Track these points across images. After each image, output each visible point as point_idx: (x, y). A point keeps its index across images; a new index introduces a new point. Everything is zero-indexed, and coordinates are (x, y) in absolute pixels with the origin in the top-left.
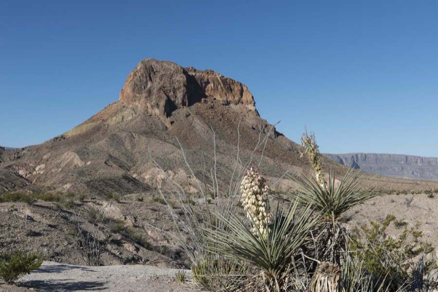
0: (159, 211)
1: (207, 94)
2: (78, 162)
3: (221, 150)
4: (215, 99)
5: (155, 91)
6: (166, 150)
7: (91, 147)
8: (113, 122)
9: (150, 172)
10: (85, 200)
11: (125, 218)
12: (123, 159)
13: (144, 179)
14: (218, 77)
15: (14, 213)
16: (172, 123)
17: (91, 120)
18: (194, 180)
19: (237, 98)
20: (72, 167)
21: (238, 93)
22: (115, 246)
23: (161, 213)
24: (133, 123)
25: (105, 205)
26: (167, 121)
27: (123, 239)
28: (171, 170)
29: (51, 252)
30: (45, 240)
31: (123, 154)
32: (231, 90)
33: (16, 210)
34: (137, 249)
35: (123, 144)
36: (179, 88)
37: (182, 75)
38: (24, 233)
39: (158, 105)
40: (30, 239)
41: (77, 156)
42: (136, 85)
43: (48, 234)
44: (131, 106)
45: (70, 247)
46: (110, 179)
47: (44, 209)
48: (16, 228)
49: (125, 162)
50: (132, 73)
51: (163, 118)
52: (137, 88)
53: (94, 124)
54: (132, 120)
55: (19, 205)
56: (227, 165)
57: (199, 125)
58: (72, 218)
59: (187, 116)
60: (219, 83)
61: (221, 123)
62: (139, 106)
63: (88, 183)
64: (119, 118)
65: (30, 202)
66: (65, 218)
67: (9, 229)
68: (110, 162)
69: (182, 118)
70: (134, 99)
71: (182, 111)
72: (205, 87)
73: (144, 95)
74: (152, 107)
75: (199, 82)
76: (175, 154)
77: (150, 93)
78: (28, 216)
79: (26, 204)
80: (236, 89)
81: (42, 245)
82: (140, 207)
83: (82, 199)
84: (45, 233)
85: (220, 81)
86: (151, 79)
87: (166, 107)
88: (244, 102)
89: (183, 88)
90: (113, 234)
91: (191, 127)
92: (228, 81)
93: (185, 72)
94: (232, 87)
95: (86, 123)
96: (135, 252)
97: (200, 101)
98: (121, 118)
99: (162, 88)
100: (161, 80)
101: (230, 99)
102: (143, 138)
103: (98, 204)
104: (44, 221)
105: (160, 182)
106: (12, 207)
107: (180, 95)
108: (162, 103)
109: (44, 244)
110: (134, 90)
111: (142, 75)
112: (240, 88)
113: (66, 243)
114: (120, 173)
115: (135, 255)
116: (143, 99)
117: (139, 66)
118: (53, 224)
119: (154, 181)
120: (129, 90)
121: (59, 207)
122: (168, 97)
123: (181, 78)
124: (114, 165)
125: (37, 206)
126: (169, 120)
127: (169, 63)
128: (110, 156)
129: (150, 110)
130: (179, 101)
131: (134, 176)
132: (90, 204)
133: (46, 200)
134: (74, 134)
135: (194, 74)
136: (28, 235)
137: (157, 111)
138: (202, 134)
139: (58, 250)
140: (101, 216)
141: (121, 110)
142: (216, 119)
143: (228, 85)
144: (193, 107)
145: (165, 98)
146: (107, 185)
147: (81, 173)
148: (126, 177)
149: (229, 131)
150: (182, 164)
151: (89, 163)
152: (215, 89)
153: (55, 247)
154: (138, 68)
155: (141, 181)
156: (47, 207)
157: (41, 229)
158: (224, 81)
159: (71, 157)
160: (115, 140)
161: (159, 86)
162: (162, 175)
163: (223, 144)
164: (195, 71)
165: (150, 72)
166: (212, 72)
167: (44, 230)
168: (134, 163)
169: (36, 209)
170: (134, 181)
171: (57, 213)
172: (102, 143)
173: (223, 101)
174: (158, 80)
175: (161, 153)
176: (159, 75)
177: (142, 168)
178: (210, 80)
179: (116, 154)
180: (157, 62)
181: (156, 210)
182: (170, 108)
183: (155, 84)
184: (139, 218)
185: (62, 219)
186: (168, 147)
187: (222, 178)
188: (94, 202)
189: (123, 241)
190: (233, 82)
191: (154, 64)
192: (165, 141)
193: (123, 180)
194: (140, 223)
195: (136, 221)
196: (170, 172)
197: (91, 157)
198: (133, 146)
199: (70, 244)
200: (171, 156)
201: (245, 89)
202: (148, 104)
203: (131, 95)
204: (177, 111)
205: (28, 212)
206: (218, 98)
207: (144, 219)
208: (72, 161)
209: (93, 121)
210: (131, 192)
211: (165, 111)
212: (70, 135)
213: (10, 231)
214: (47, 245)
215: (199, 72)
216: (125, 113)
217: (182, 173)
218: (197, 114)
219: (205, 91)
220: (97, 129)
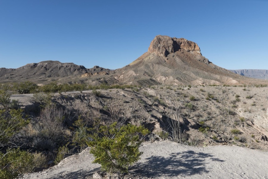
0: (170, 92)
1: (181, 47)
2: (134, 74)
3: (186, 69)
4: (184, 49)
5: (161, 48)
6: (165, 69)
7: (139, 69)
8: (146, 59)
9: (159, 77)
10: (141, 88)
11: (157, 95)
12: (150, 73)
13: (157, 80)
14: (186, 41)
15: (118, 93)
16: (167, 59)
17: (138, 59)
18: (176, 80)
19: (193, 49)
20: (132, 76)
21: (194, 47)
22: (156, 107)
23: (170, 94)
24: (153, 60)
25: (149, 90)
26: (166, 59)
27: (158, 104)
28: (167, 76)
29: (134, 110)
30: (131, 104)
31: (150, 71)
32: (191, 46)
33: (119, 92)
34: (164, 108)
35: (150, 67)
36: (170, 46)
37: (172, 41)
38: (123, 101)
39: (162, 53)
40: (125, 104)
41: (134, 72)
42: (154, 45)
43: (132, 102)
44: (152, 53)
45: (141, 107)
46: (146, 80)
47: (128, 92)
48: (120, 99)
49: (150, 74)
50: (153, 41)
51: (164, 58)
52: (155, 47)
53: (139, 61)
54: (153, 59)
55: (119, 90)
56: (189, 75)
57: (178, 60)
58: (139, 95)
59: (173, 56)
60: (186, 43)
61: (187, 58)
62: (155, 53)
63: (138, 82)
64: (148, 58)
65: (123, 89)
66: (136, 95)
67: (117, 100)
68: (145, 74)
69: (171, 57)
70: (153, 51)
71: (171, 55)
72: (180, 45)
73: (157, 49)
74: (160, 53)
75: (178, 43)
76: (169, 71)
77: (159, 48)
78: (123, 95)
79: (122, 90)
80: (193, 45)
81: (130, 107)
82: (162, 91)
83: (140, 88)
84: (131, 102)
85: (186, 42)
86: (159, 43)
87: (165, 53)
88: (196, 50)
89: (172, 46)
90: (155, 102)
91: (175, 61)
92: (189, 42)
93: (172, 40)
94: (191, 44)
95: (136, 60)
96: (164, 110)
97: (178, 50)
98: (149, 58)
99: (164, 46)
100: (163, 43)
101: (190, 49)
102: (157, 65)
103: (146, 90)
104: (129, 96)
105: (163, 81)
106: (117, 91)
107: (170, 48)
108: (164, 52)
109: (131, 106)
110: (153, 47)
111: (156, 41)
112: (194, 44)
113: (139, 106)
114: (149, 78)
115: (164, 111)
116: (157, 51)
117: (155, 38)
118: (132, 98)
119: (161, 81)
120: (151, 48)
121: (134, 91)
122: (166, 49)
123: (171, 42)
124: (147, 75)
125: (126, 90)
126: (166, 58)
127: (167, 36)
128: (145, 72)
129: (159, 55)
130: (170, 51)
131: (154, 79)
132: (143, 89)
133: (127, 88)
134: (133, 64)
135: (176, 40)
136: (124, 102)
137: (162, 55)
138: (179, 63)
139: (136, 109)
140: (148, 94)
141: (149, 55)
142: (185, 57)
143: (189, 44)
144: (176, 53)
145: (165, 50)
146: (144, 82)
147: (135, 78)
148: (151, 80)
149: (189, 62)
150: (171, 75)
151: (138, 75)
152: (184, 45)
153: (135, 107)
154: (155, 39)
155: (156, 81)
156: (129, 91)
157: (129, 100)
158: (188, 42)
159: (132, 73)
160: (147, 66)
161: (163, 45)
162: (164, 79)
163: (187, 67)
164: (176, 39)
165: (159, 40)
166: (183, 39)
167: (130, 101)
168: (154, 74)
169: (126, 92)
170: (154, 81)
171: (133, 93)
172: (142, 67)
173: (187, 50)
174: (162, 43)
175: (163, 70)
176: (163, 41)
177: (157, 76)
178: (182, 42)
179: (147, 71)
180: (162, 36)
181: (168, 92)
182: (167, 53)
183: (161, 45)
184: (162, 95)
185: (135, 96)
186: (166, 68)
187: (187, 80)
188: (145, 89)
189: (159, 105)
190: (192, 42)
191: (161, 37)
192: (165, 66)
193: (150, 81)
194: (163, 97)
195: (161, 96)
196: (167, 77)
197: (139, 72)
198: (153, 68)
199: (140, 106)
200: (167, 72)
201: (196, 45)
202: (159, 53)
203: (152, 49)
204: (169, 54)
205: (122, 93)
206: (185, 49)
207: (164, 96)
208: (132, 74)
209: (139, 59)
210: (153, 85)
211: (165, 55)
212: (131, 65)
213: (117, 101)
214: (131, 107)
215: (178, 39)
216: (150, 56)
217: (171, 78)
218: (177, 55)
219: (180, 47)
220: (141, 62)
